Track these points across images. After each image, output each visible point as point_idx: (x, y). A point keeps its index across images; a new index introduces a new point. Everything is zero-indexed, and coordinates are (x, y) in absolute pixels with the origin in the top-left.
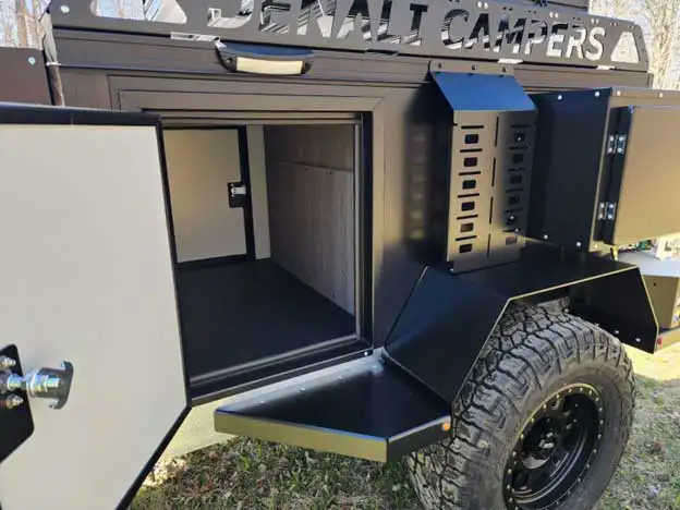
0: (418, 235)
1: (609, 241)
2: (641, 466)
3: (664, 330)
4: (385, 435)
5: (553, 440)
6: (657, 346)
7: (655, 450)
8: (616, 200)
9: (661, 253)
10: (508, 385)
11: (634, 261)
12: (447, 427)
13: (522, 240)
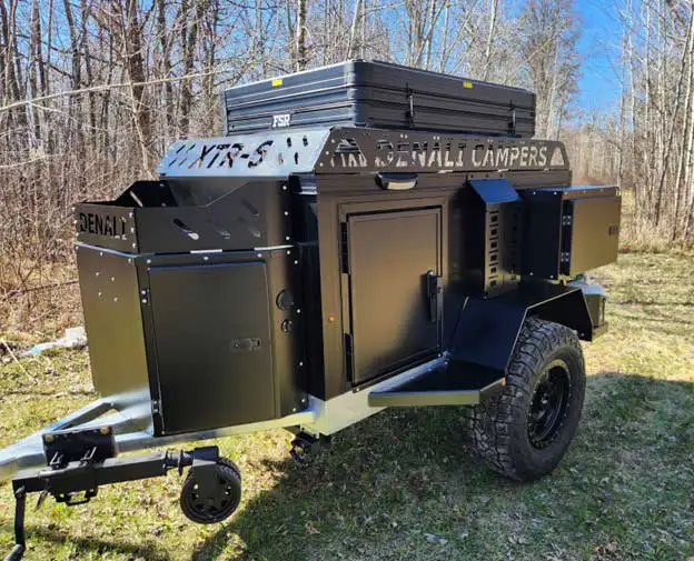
0: (457, 278)
1: (568, 274)
2: (590, 424)
3: (596, 327)
4: (477, 387)
5: (546, 398)
6: (593, 337)
7: (596, 415)
8: (569, 250)
9: (589, 282)
10: (528, 359)
11: (577, 285)
12: (504, 383)
13: (518, 277)
